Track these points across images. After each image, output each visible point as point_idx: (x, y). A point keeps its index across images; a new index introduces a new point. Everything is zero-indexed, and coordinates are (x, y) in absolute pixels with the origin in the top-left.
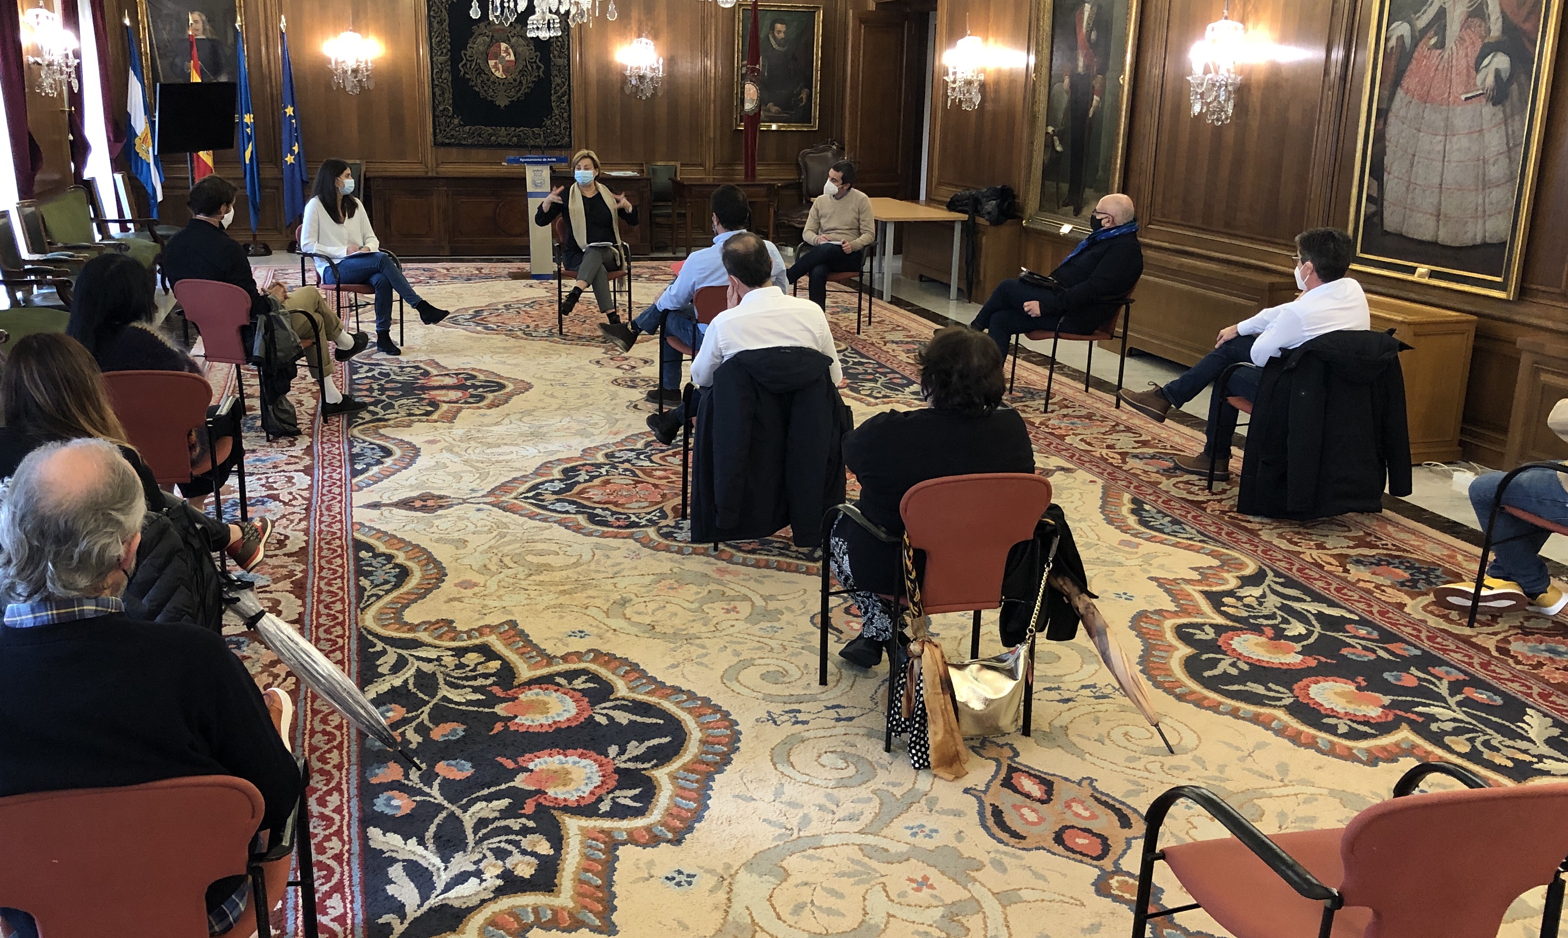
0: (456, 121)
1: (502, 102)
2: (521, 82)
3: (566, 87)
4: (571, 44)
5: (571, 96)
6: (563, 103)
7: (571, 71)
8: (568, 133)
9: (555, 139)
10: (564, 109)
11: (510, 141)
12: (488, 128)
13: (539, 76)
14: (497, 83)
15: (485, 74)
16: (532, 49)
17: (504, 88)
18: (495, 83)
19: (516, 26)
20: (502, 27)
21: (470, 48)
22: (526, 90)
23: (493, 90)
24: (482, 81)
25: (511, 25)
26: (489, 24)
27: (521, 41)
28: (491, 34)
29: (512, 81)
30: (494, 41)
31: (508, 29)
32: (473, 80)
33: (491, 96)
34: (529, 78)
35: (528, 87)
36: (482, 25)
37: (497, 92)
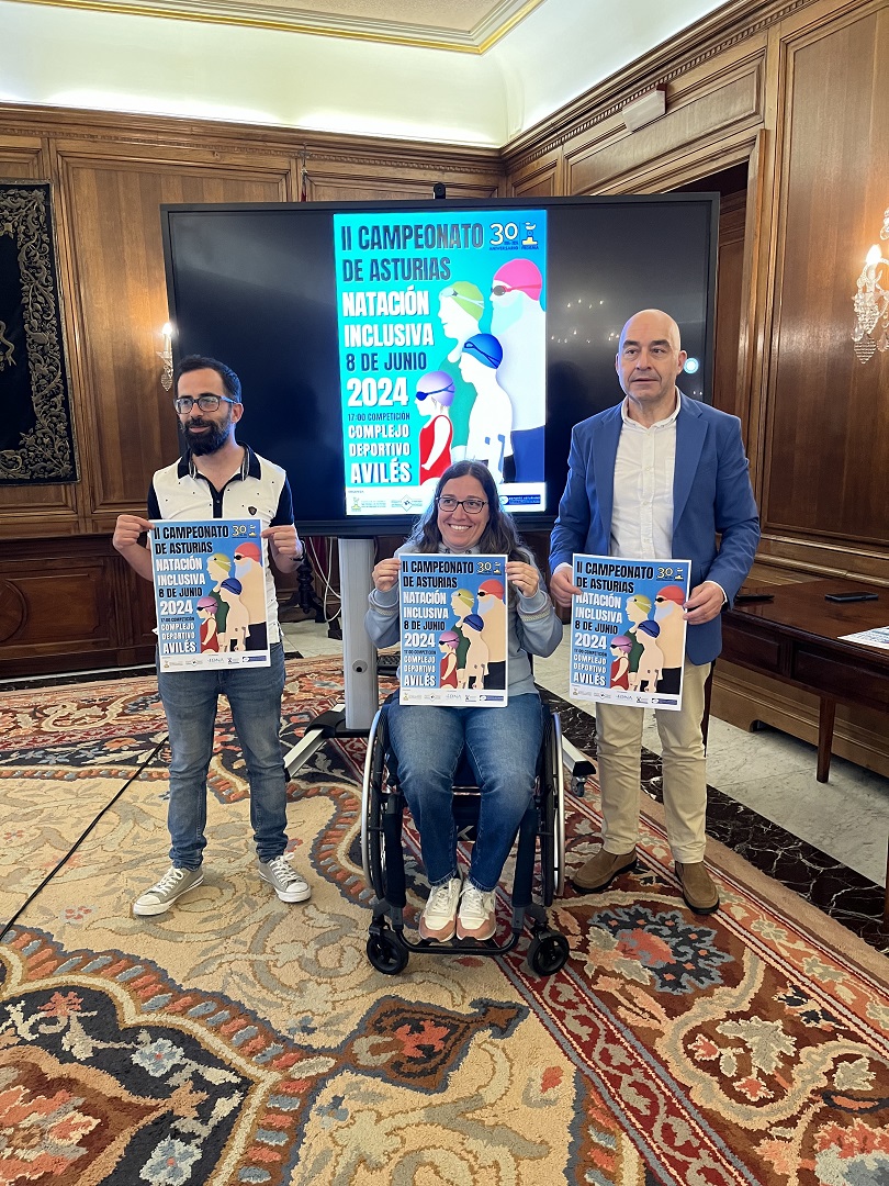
3: (57, 379)
4: (62, 307)
5: (70, 396)
6: (55, 407)
7: (66, 354)
8: (67, 456)
9: (44, 468)
10: (57, 417)
13: (6, 362)
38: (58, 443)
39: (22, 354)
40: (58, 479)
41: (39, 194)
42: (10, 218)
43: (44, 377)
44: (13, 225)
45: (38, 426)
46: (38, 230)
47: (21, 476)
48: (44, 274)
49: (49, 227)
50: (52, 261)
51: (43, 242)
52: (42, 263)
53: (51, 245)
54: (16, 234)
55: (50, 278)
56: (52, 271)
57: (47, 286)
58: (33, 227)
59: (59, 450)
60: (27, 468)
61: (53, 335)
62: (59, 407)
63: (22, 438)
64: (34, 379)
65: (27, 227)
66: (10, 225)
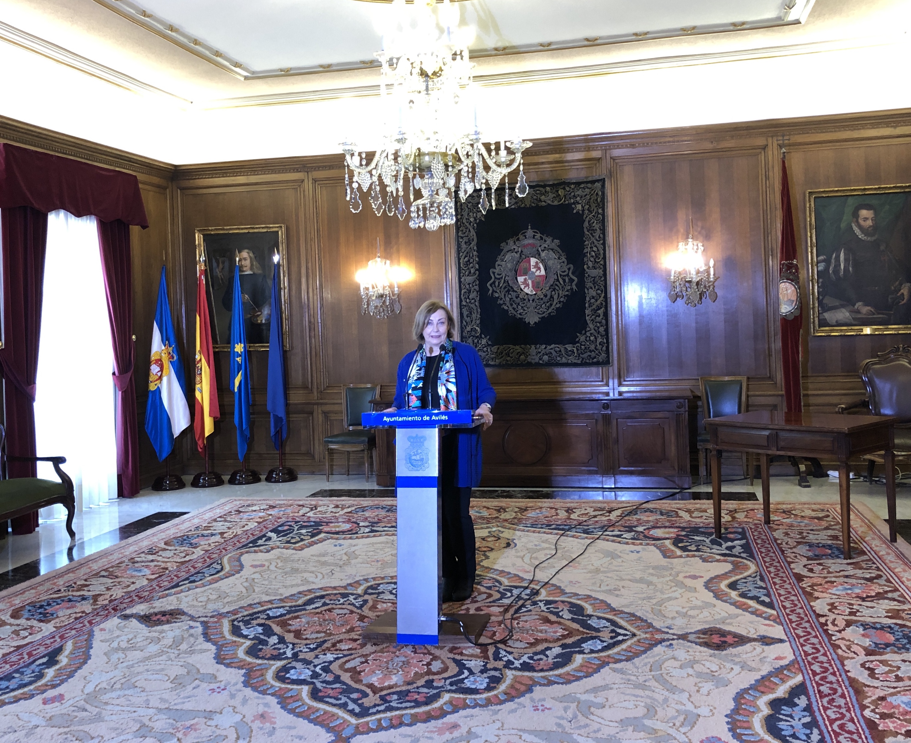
0: (484, 341)
1: (532, 319)
2: (552, 297)
3: (602, 299)
4: (607, 253)
5: (609, 308)
6: (599, 316)
7: (608, 282)
8: (604, 348)
9: (590, 356)
10: (600, 323)
11: (540, 359)
12: (517, 347)
13: (572, 289)
14: (527, 300)
15: (514, 291)
16: (563, 262)
17: (534, 304)
18: (525, 300)
19: (547, 239)
20: (531, 241)
21: (499, 265)
22: (558, 306)
23: (522, 307)
24: (511, 299)
25: (542, 238)
26: (518, 239)
27: (552, 254)
28: (520, 250)
29: (542, 297)
30: (523, 256)
31: (538, 243)
32: (501, 299)
33: (520, 314)
34: (561, 292)
35: (560, 302)
36: (511, 242)
37: (526, 309)
38: (599, 340)
39: (581, 284)
40: (598, 364)
41: (598, 185)
42: (580, 202)
43: (593, 298)
44: (582, 205)
45: (588, 329)
46: (596, 207)
47: (576, 361)
48: (598, 233)
49: (603, 203)
50: (603, 225)
51: (599, 214)
52: (598, 226)
53: (603, 215)
54: (583, 211)
55: (601, 236)
56: (603, 230)
57: (600, 241)
58: (593, 206)
59: (600, 344)
60: (579, 356)
61: (601, 271)
62: (602, 317)
63: (578, 337)
64: (587, 299)
65: (590, 206)
66: (580, 205)
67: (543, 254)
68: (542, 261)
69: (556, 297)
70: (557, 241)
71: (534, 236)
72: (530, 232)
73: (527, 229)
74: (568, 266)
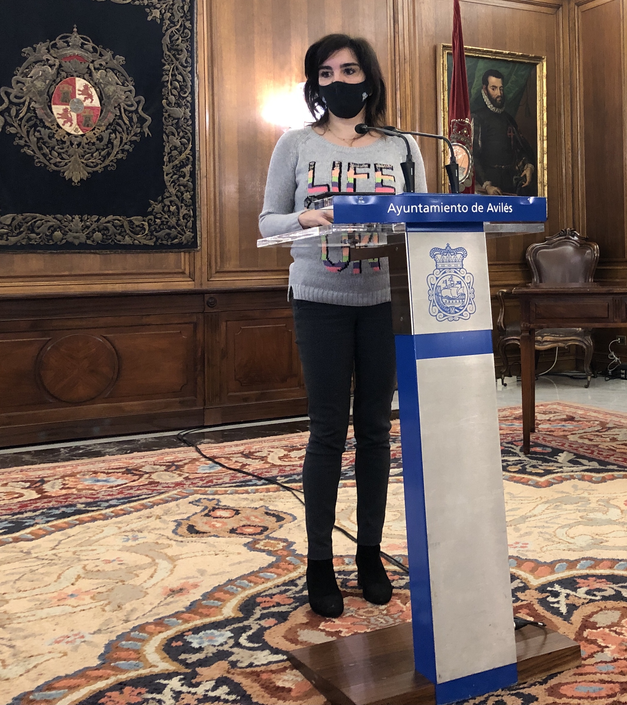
1: (76, 174)
3: (188, 151)
4: (196, 86)
5: (197, 167)
6: (184, 177)
7: (197, 128)
8: (190, 224)
9: (168, 234)
10: (185, 186)
11: (88, 238)
12: (50, 218)
13: (142, 133)
14: (68, 143)
15: (45, 127)
16: (130, 91)
17: (81, 150)
18: (64, 142)
19: (104, 52)
20: (77, 52)
21: (18, 82)
22: (119, 156)
23: (59, 154)
24: (38, 139)
25: (95, 50)
26: (54, 46)
27: (112, 77)
28: (57, 63)
29: (94, 140)
30: (64, 74)
31: (90, 56)
32: (21, 138)
33: (55, 164)
34: (125, 136)
35: (123, 151)
36: (42, 47)
37: (64, 156)
38: (183, 211)
39: (157, 127)
40: (180, 247)
42: (158, 6)
43: (176, 148)
44: (160, 11)
45: (167, 194)
46: (182, 17)
47: (146, 242)
48: (184, 56)
49: (192, 15)
50: (192, 45)
51: (185, 28)
52: (184, 46)
53: (192, 31)
54: (162, 19)
55: (189, 60)
56: (191, 52)
57: (186, 67)
58: (178, 15)
59: (184, 218)
60: (152, 234)
61: (188, 110)
62: (187, 178)
63: (150, 205)
64: (167, 150)
65: (172, 14)
66: (158, 11)
67: (97, 75)
68: (96, 85)
69: (116, 142)
70: (121, 59)
71: (83, 44)
72: (76, 38)
73: (72, 32)
74: (137, 99)
